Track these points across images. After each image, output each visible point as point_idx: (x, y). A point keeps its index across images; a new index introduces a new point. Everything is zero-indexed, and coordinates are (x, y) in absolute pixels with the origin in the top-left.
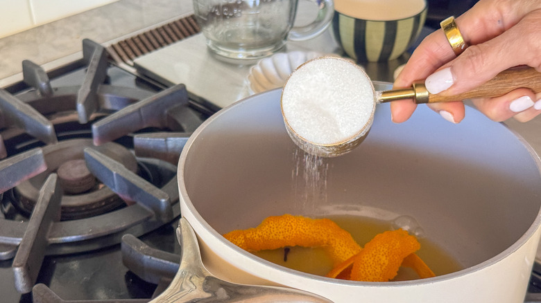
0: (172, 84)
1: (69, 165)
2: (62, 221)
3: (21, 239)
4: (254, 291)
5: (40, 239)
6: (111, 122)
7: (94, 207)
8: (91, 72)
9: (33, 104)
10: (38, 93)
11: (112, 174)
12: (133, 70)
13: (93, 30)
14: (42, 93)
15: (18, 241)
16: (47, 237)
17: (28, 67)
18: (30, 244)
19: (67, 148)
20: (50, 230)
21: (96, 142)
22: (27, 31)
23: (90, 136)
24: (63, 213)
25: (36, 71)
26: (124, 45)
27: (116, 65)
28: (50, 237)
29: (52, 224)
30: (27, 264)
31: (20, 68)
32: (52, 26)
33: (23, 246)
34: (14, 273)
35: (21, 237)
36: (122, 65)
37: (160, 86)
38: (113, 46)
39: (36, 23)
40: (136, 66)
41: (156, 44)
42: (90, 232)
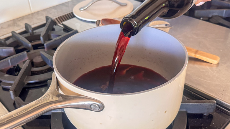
0: (73, 30)
1: (37, 57)
2: (31, 75)
3: (14, 82)
4: (72, 98)
5: (21, 81)
6: (51, 43)
7: (44, 71)
8: (47, 26)
9: (26, 38)
10: (29, 34)
11: (48, 60)
12: (62, 26)
13: (51, 13)
14: (30, 34)
15: (12, 82)
16: (24, 81)
17: (27, 26)
18: (17, 83)
19: (37, 52)
20: (25, 79)
21: (46, 50)
22: (29, 15)
23: (44, 48)
24: (31, 73)
25: (29, 27)
26: (60, 18)
27: (57, 25)
28: (25, 81)
29: (26, 77)
30: (14, 90)
31: (24, 26)
32: (38, 13)
33: (14, 84)
34: (10, 93)
35: (14, 81)
36: (59, 24)
37: (69, 30)
38: (56, 19)
39: (33, 12)
40: (63, 24)
41: (71, 17)
42: (39, 80)
